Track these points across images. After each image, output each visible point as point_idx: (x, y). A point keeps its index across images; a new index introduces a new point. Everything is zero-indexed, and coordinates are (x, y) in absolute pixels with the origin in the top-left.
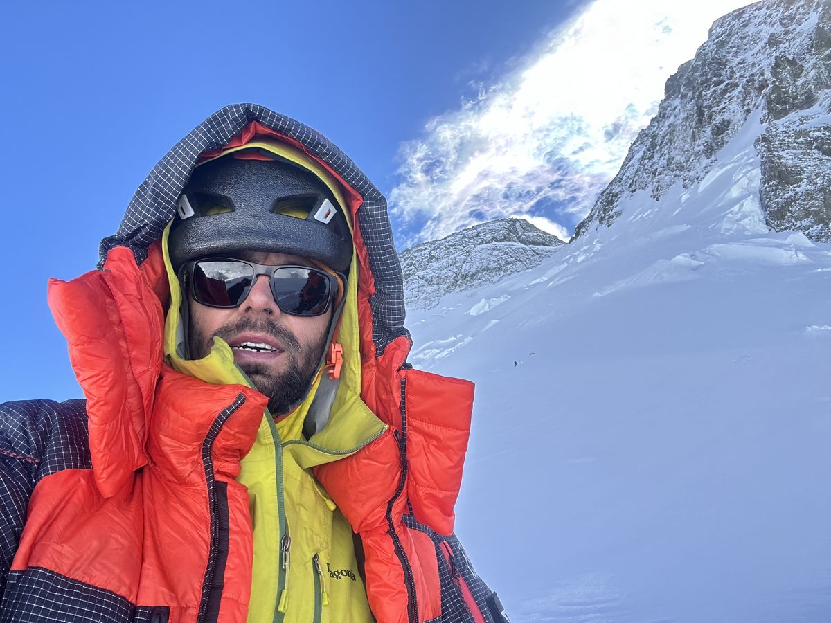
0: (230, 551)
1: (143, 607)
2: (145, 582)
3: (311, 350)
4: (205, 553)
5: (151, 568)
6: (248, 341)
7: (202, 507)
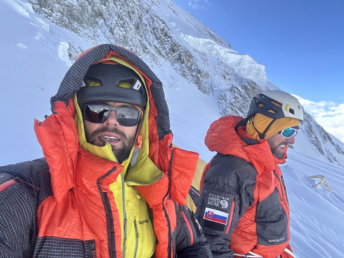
0: (114, 219)
1: (86, 241)
2: (85, 233)
3: (131, 139)
4: (105, 220)
5: (86, 227)
6: (106, 136)
7: (100, 203)
